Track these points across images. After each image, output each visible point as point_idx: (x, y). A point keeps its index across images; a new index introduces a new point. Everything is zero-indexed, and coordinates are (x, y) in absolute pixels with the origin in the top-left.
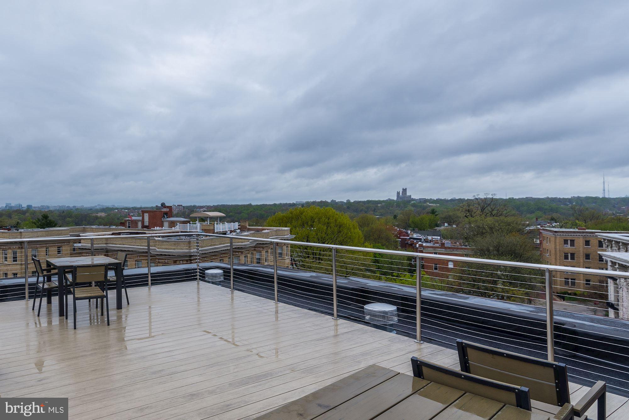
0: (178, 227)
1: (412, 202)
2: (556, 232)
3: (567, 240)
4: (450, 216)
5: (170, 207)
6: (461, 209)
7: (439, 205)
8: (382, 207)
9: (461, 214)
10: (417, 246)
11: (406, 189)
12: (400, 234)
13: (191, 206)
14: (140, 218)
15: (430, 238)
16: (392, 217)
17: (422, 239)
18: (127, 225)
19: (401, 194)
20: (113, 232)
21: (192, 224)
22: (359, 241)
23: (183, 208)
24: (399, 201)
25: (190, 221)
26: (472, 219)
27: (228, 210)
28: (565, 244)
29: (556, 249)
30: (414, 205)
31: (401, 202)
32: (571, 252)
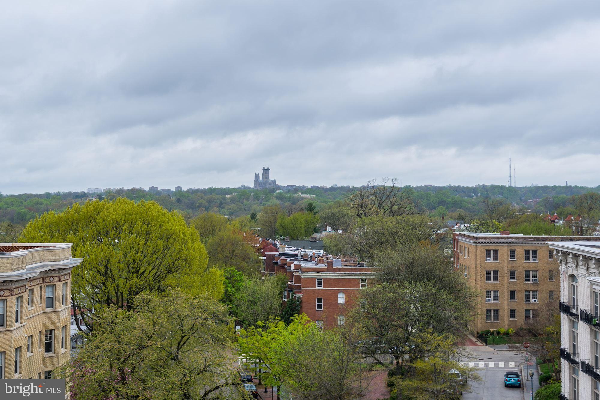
1: (277, 191)
2: (477, 238)
3: (490, 251)
4: (334, 215)
6: (352, 203)
7: (315, 196)
8: (233, 200)
9: (351, 212)
10: (292, 268)
11: (268, 169)
12: (264, 247)
15: (309, 253)
16: (249, 217)
17: (299, 255)
19: (261, 178)
22: (201, 265)
24: (257, 190)
26: (367, 220)
28: (487, 257)
29: (477, 264)
30: (280, 197)
31: (261, 191)
32: (494, 269)
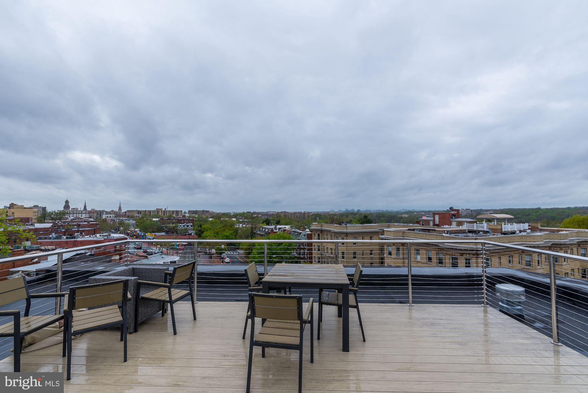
0: (465, 226)
5: (458, 211)
13: (478, 209)
14: (432, 219)
18: (421, 223)
20: (409, 228)
21: (479, 223)
23: (470, 211)
25: (477, 222)
27: (514, 212)
